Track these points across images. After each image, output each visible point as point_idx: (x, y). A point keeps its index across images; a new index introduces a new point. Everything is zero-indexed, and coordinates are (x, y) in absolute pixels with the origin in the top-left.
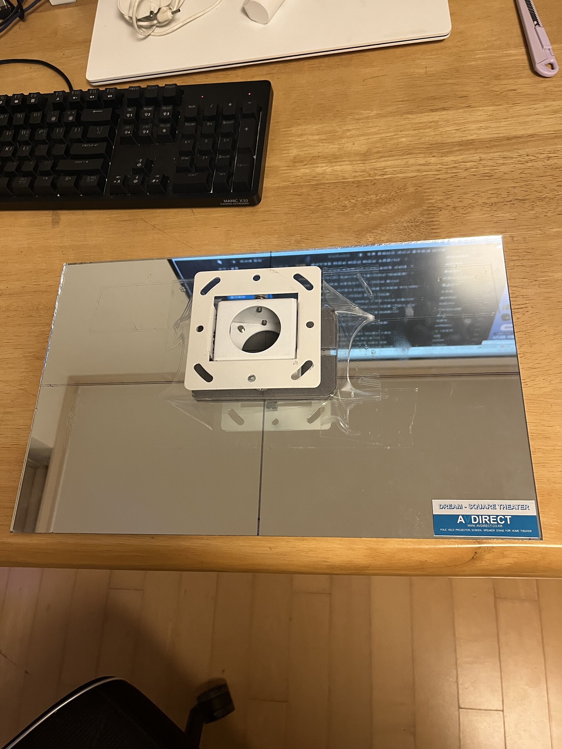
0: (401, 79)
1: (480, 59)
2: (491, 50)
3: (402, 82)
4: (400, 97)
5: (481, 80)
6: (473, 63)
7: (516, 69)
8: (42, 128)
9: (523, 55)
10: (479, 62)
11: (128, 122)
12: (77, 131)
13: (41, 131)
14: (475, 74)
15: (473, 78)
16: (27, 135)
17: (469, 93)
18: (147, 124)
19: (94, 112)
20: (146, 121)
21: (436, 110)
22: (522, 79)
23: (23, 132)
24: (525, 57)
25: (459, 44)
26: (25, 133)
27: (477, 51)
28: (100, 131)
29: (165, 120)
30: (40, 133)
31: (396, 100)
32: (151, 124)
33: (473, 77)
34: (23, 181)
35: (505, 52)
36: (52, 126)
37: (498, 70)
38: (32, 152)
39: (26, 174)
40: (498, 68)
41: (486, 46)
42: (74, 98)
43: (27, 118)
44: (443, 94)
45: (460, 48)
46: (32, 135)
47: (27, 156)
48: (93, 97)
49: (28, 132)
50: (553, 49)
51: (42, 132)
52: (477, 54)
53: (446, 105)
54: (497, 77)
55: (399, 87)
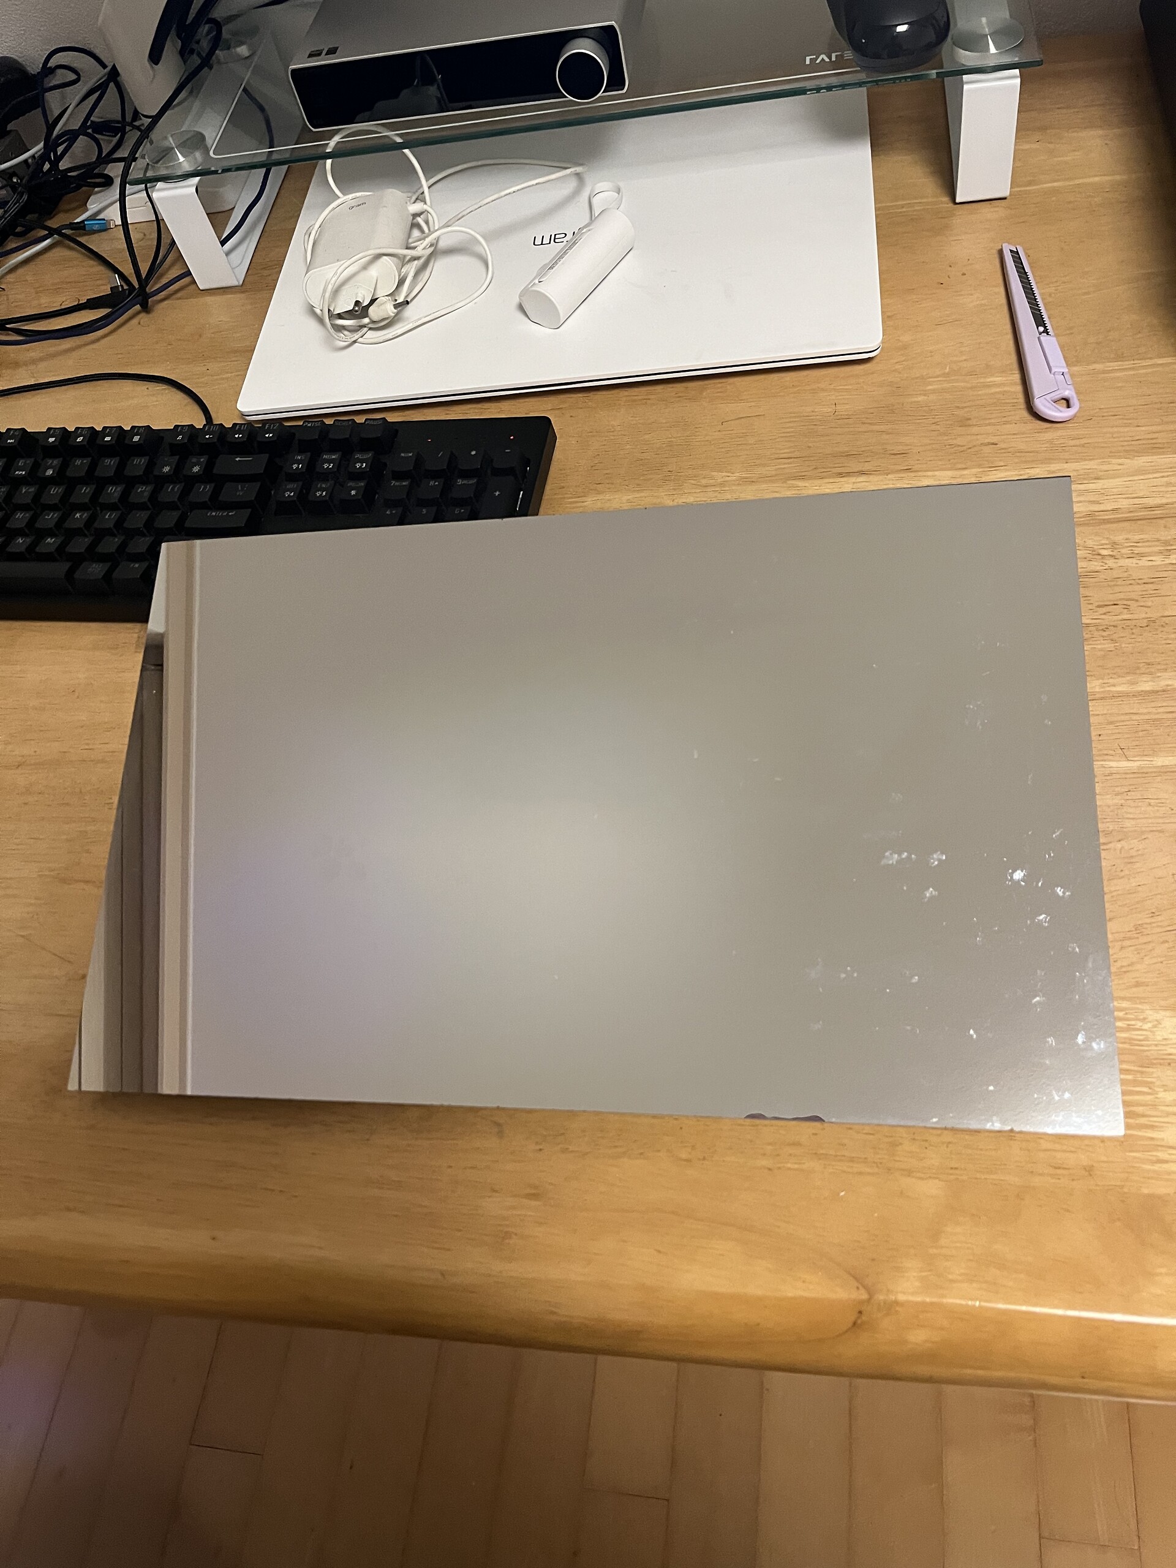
0: (790, 422)
1: (934, 391)
2: (956, 377)
3: (792, 427)
4: (786, 451)
5: (934, 427)
6: (920, 398)
7: (1001, 408)
8: (144, 483)
9: (1015, 384)
10: (932, 397)
11: (293, 477)
12: (204, 490)
13: (142, 488)
14: (924, 416)
15: (918, 423)
16: (116, 494)
17: (909, 447)
18: (325, 480)
19: (237, 459)
20: (325, 476)
21: (849, 474)
22: (1008, 426)
23: (111, 489)
24: (1019, 388)
25: (898, 367)
26: (114, 491)
27: (930, 378)
28: (244, 492)
29: (358, 476)
30: (139, 491)
31: (776, 456)
32: (333, 482)
33: (918, 421)
34: (96, 570)
35: (982, 380)
36: (162, 481)
37: (966, 410)
38: (119, 523)
39: (102, 558)
40: (965, 407)
41: (947, 370)
42: (207, 437)
43: (121, 466)
44: (863, 449)
45: (900, 373)
46: (124, 496)
47: (110, 529)
48: (241, 436)
49: (119, 489)
50: (1072, 376)
51: (143, 491)
52: (930, 384)
53: (866, 467)
54: (964, 422)
55: (782, 435)
